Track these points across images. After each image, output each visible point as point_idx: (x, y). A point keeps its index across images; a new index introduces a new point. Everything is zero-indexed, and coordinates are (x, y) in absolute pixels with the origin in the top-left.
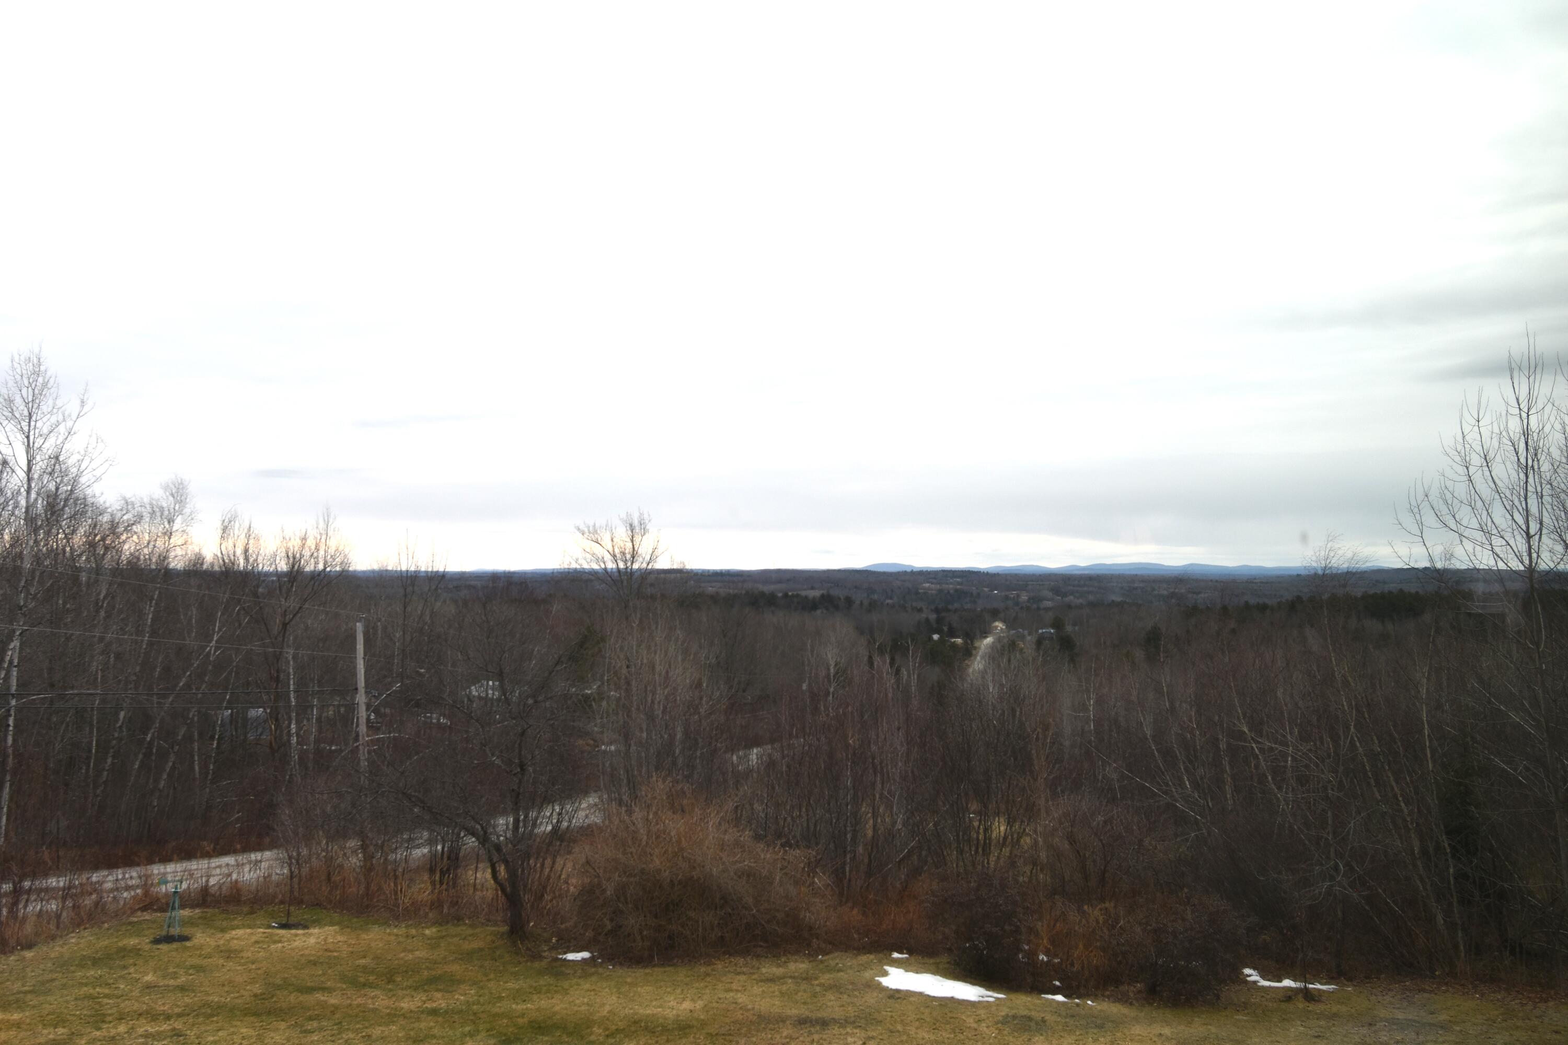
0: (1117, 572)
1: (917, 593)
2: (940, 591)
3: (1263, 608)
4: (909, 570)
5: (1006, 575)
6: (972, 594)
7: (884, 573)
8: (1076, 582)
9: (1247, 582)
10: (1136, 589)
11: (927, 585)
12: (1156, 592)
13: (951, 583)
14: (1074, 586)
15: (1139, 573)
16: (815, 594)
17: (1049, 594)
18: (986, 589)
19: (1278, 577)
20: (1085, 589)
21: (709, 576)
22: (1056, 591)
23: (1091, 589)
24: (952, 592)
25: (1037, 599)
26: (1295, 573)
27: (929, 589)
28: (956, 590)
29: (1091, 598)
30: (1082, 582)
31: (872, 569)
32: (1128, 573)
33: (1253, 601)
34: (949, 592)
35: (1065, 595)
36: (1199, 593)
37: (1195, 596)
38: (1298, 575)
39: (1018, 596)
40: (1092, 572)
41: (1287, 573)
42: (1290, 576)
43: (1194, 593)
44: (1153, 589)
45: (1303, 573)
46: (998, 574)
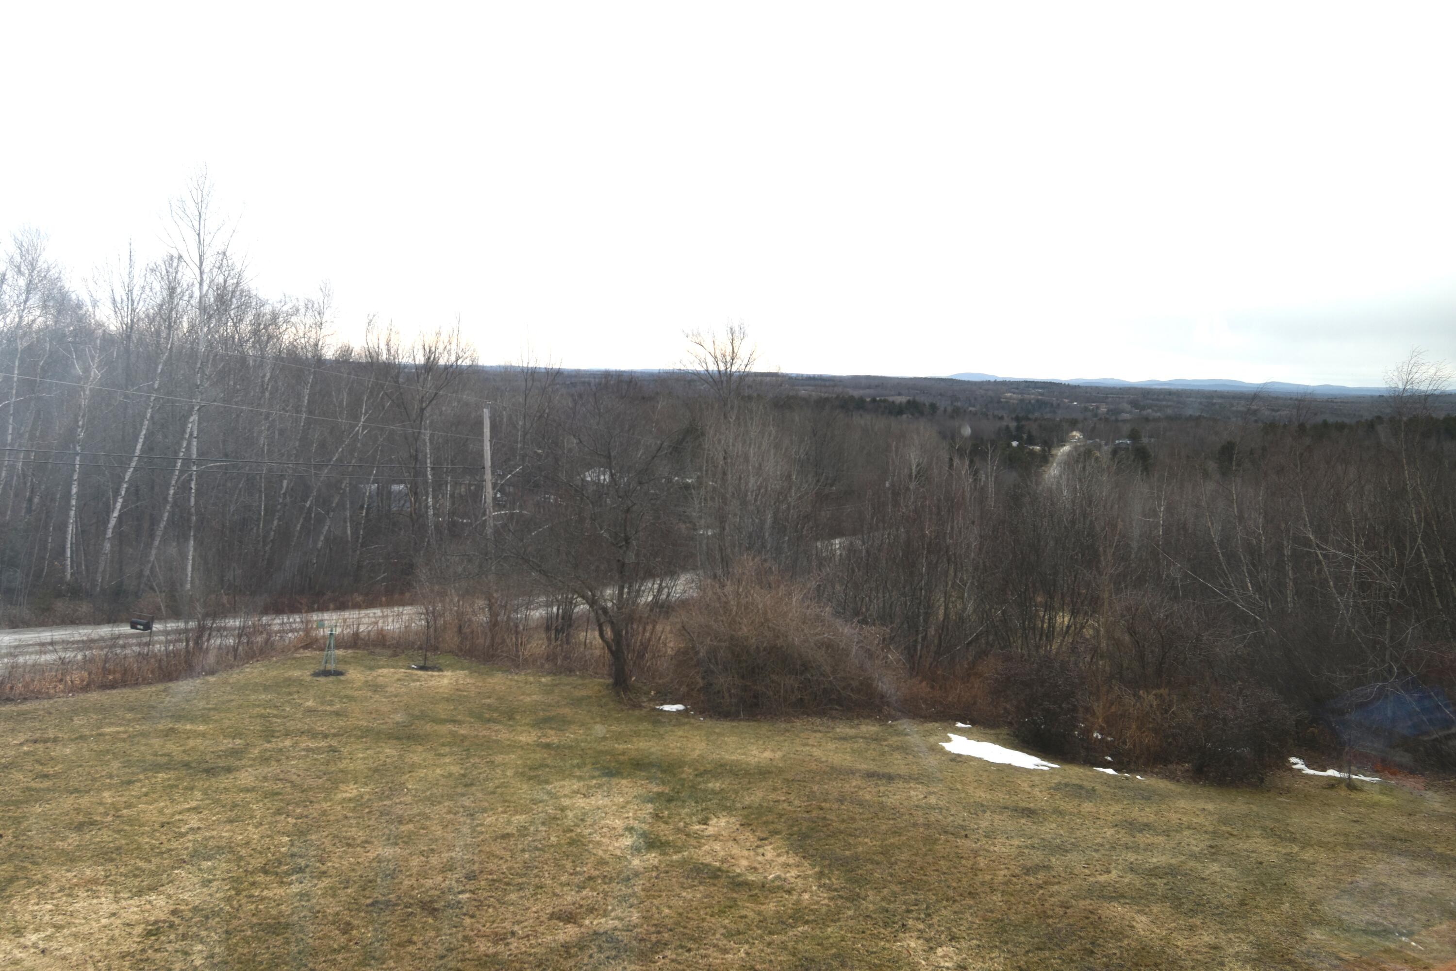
0: (1197, 388)
1: (999, 402)
2: (1022, 401)
3: (1341, 426)
4: (992, 380)
5: (1087, 387)
6: (1052, 405)
7: (968, 382)
8: (1155, 396)
9: (1327, 401)
10: (1214, 404)
11: (1009, 394)
12: (1234, 408)
13: (1033, 394)
14: (1153, 400)
15: (1218, 389)
16: (902, 399)
17: (1126, 406)
18: (1066, 401)
19: (1359, 397)
20: (1164, 403)
21: (802, 380)
22: (1134, 404)
23: (1169, 403)
24: (1033, 401)
25: (1117, 412)
26: (1378, 394)
27: (1010, 398)
28: (1038, 401)
29: (1169, 411)
30: (1162, 397)
31: (958, 378)
32: (1207, 389)
33: (1331, 420)
34: (1030, 402)
35: (1143, 408)
36: (1278, 410)
37: (1274, 413)
38: (1381, 396)
39: (1097, 408)
40: (1172, 387)
41: (1369, 394)
42: (1372, 397)
43: (1273, 410)
44: (1232, 405)
45: (1386, 394)
46: (1079, 387)
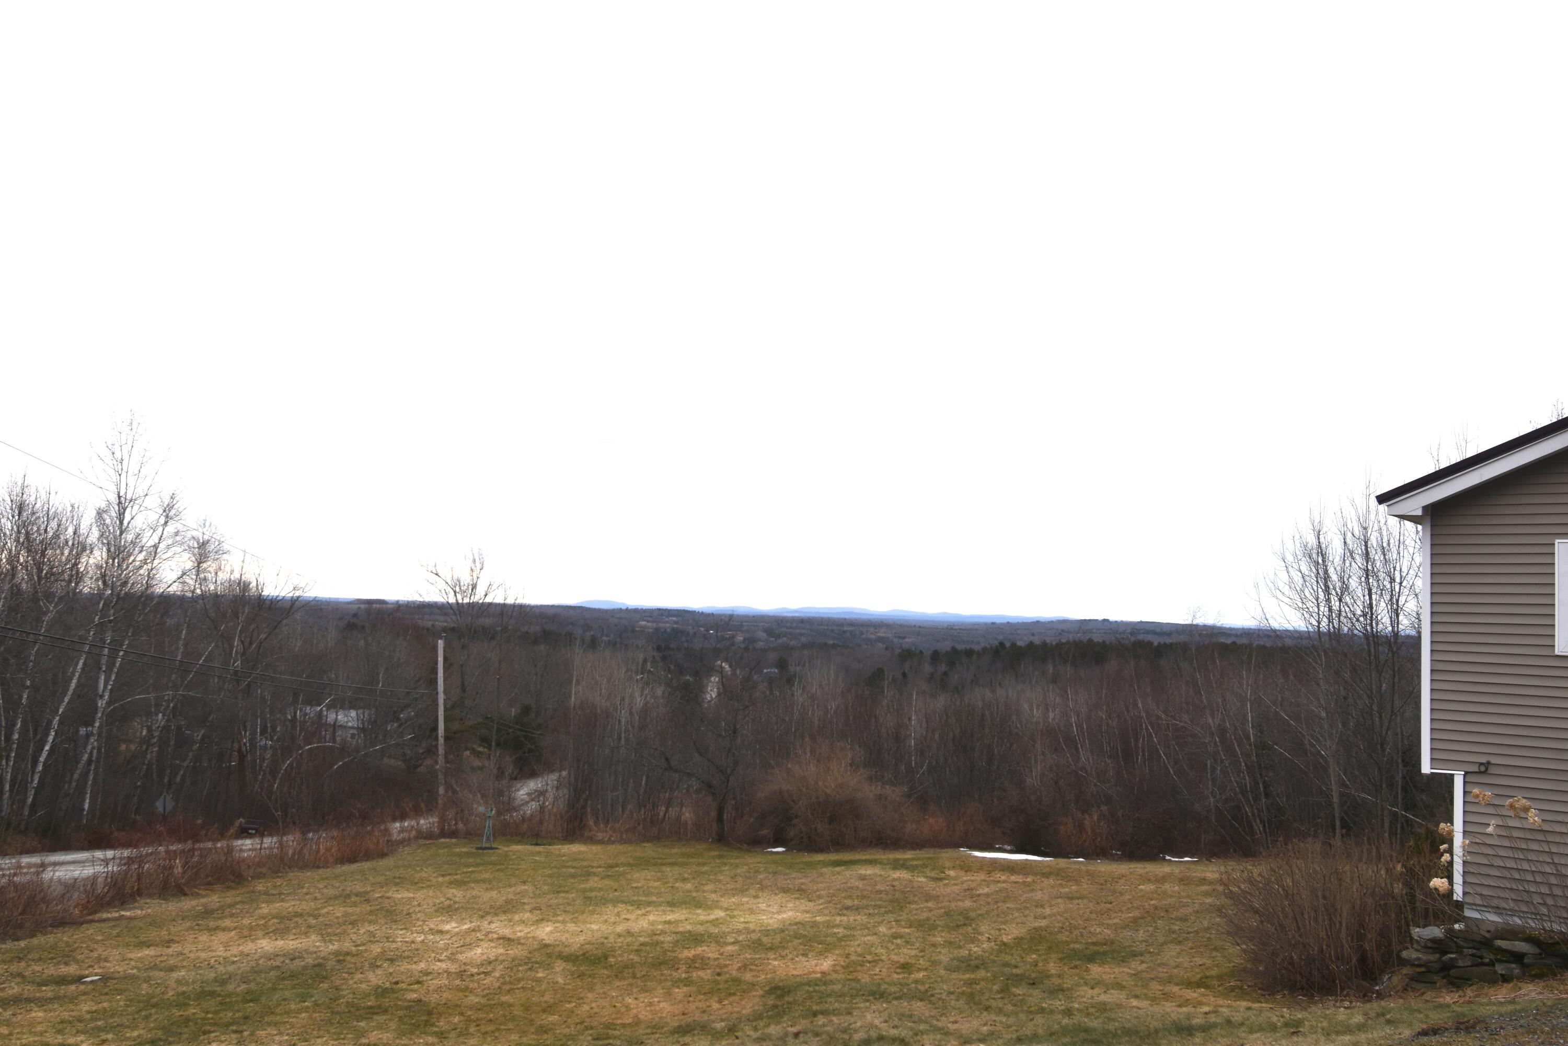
1: (633, 631)
2: (657, 630)
3: (969, 653)
4: (624, 608)
5: (720, 615)
6: (688, 634)
7: (599, 610)
8: (789, 625)
9: (947, 628)
10: (845, 632)
11: (643, 623)
12: (864, 636)
13: (667, 622)
14: (787, 628)
15: (847, 617)
16: (535, 629)
17: (761, 634)
18: (702, 629)
19: (975, 624)
20: (798, 631)
21: (414, 607)
22: (770, 632)
23: (803, 631)
24: (668, 630)
25: (750, 641)
26: (990, 621)
27: (645, 627)
28: (673, 629)
29: (803, 639)
30: (795, 625)
31: (588, 606)
33: (960, 647)
34: (665, 631)
35: (778, 636)
36: (904, 638)
37: (901, 641)
38: (993, 623)
39: (733, 636)
40: (802, 615)
41: (982, 621)
42: (986, 624)
43: (900, 637)
44: (862, 633)
45: (998, 621)
46: (712, 615)
